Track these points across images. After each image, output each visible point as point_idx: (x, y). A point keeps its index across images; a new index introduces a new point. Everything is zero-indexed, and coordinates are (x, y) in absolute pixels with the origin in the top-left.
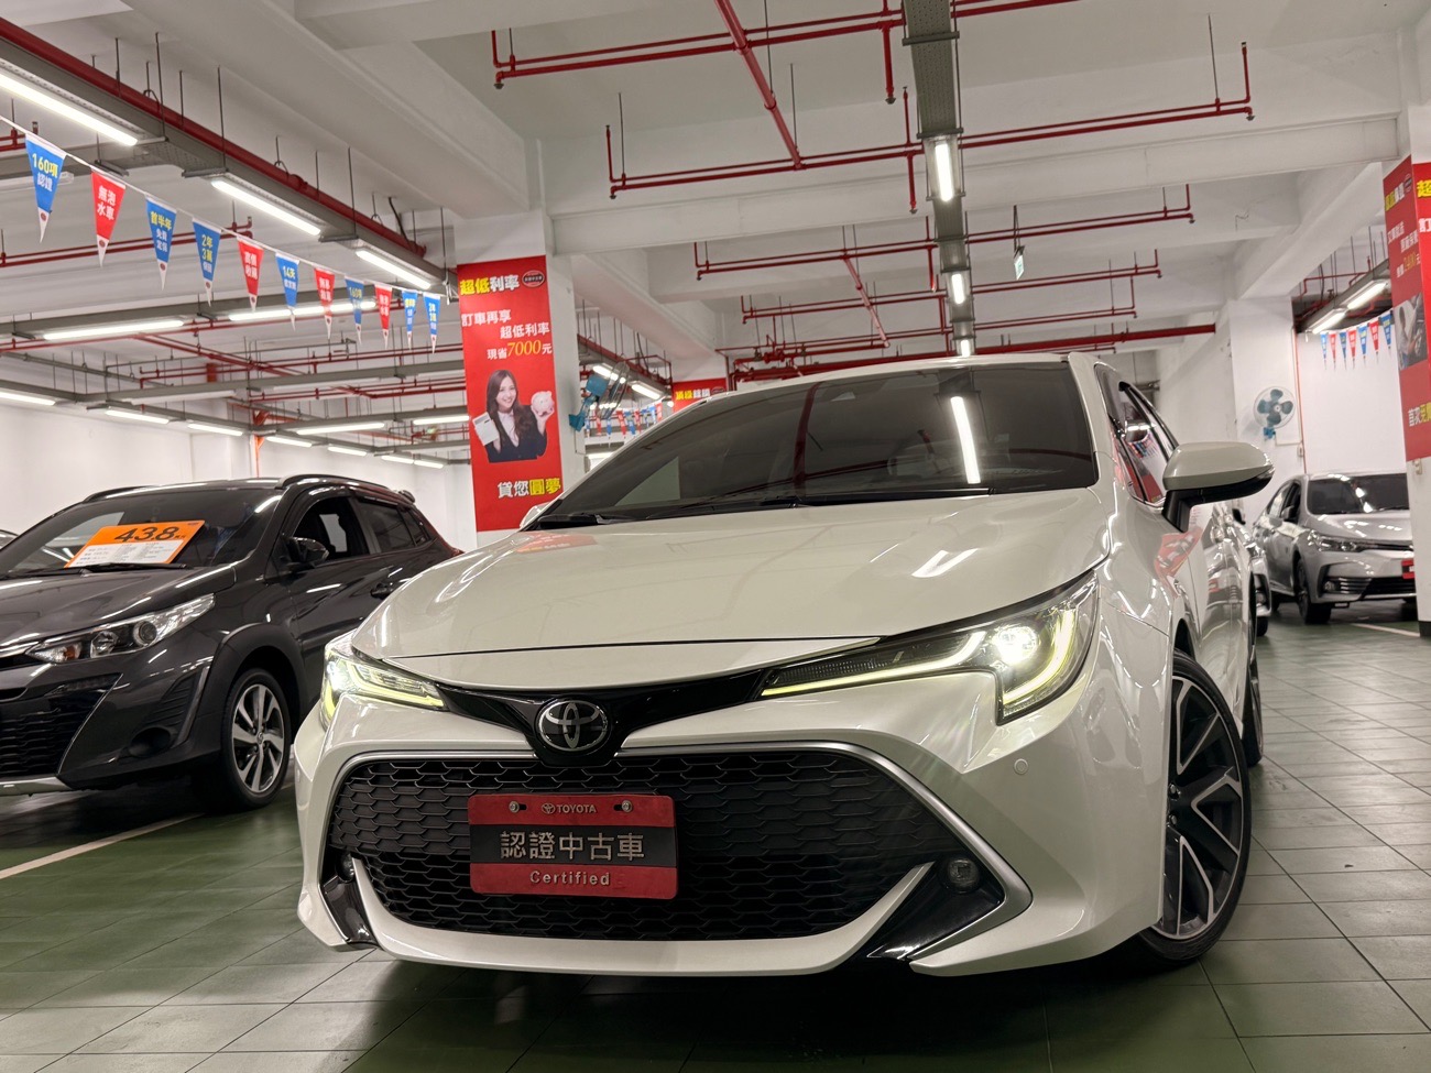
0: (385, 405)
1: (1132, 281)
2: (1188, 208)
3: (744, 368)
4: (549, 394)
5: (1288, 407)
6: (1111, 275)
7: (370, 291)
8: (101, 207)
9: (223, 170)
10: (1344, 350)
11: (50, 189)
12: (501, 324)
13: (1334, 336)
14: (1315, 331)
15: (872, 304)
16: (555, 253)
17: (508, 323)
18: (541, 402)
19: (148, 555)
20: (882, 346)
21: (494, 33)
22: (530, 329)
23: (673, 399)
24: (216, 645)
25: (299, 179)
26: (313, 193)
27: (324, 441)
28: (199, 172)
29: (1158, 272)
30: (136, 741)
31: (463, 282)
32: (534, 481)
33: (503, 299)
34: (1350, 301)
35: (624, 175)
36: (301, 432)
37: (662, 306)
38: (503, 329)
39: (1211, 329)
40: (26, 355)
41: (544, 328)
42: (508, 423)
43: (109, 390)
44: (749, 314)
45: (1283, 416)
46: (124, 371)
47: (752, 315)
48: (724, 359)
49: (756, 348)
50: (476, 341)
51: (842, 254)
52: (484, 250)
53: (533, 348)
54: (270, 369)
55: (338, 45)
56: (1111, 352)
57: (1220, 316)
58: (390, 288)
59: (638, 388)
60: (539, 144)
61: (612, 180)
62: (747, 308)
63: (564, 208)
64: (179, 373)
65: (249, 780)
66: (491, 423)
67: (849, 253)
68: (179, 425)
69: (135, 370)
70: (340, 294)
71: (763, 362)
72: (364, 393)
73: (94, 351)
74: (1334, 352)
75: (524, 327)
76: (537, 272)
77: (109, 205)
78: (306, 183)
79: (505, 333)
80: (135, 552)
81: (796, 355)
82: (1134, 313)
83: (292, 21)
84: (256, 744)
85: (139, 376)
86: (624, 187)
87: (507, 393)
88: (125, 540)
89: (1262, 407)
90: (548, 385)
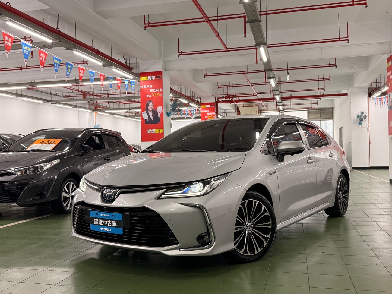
0: (128, 106)
1: (324, 81)
2: (335, 64)
3: (220, 100)
4: (161, 107)
5: (365, 117)
6: (319, 80)
7: (115, 79)
8: (41, 58)
9: (76, 48)
10: (380, 102)
11: (28, 54)
12: (150, 88)
13: (378, 99)
14: (374, 97)
15: (252, 85)
16: (165, 70)
17: (152, 88)
18: (159, 109)
19: (47, 147)
20: (256, 96)
21: (144, 16)
22: (157, 90)
23: (201, 107)
24: (59, 172)
25: (98, 50)
26: (102, 54)
27: (113, 114)
28: (71, 49)
29: (329, 80)
30: (37, 195)
31: (141, 77)
32: (157, 129)
33: (151, 82)
34: (382, 90)
35: (182, 51)
36: (106, 111)
37: (197, 84)
38: (151, 90)
39: (346, 94)
40: (35, 90)
41: (161, 90)
42: (151, 114)
43: (57, 99)
44: (219, 87)
45: (364, 119)
46: (61, 95)
47: (220, 87)
48: (214, 97)
49: (223, 95)
50: (143, 92)
51: (242, 72)
52: (147, 69)
53: (158, 95)
54: (97, 96)
55: (105, 18)
56: (320, 99)
57: (349, 91)
58: (120, 79)
59: (191, 104)
60: (162, 42)
61: (179, 52)
62: (219, 85)
63: (167, 59)
64: (76, 96)
65: (67, 206)
66: (146, 114)
67: (244, 72)
68: (75, 108)
69: (64, 94)
70: (106, 79)
71: (224, 99)
72: (122, 102)
73: (53, 89)
74: (378, 103)
75: (156, 89)
76: (160, 75)
77: (43, 58)
78: (100, 51)
79: (151, 91)
80: (43, 147)
81: (233, 97)
82: (324, 90)
83: (92, 11)
84: (69, 197)
85: (65, 96)
86: (182, 55)
87: (151, 106)
88: (42, 143)
89: (358, 117)
90: (162, 105)
